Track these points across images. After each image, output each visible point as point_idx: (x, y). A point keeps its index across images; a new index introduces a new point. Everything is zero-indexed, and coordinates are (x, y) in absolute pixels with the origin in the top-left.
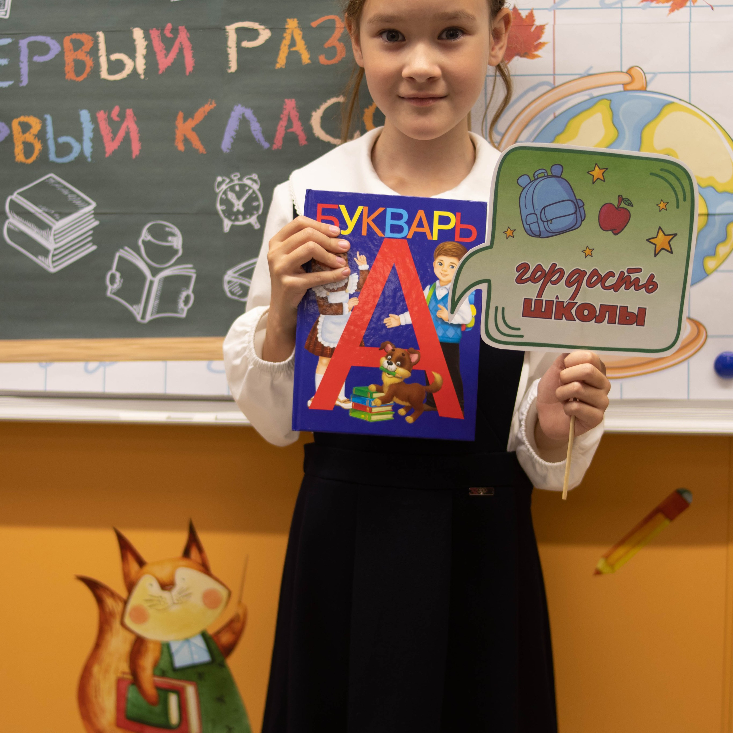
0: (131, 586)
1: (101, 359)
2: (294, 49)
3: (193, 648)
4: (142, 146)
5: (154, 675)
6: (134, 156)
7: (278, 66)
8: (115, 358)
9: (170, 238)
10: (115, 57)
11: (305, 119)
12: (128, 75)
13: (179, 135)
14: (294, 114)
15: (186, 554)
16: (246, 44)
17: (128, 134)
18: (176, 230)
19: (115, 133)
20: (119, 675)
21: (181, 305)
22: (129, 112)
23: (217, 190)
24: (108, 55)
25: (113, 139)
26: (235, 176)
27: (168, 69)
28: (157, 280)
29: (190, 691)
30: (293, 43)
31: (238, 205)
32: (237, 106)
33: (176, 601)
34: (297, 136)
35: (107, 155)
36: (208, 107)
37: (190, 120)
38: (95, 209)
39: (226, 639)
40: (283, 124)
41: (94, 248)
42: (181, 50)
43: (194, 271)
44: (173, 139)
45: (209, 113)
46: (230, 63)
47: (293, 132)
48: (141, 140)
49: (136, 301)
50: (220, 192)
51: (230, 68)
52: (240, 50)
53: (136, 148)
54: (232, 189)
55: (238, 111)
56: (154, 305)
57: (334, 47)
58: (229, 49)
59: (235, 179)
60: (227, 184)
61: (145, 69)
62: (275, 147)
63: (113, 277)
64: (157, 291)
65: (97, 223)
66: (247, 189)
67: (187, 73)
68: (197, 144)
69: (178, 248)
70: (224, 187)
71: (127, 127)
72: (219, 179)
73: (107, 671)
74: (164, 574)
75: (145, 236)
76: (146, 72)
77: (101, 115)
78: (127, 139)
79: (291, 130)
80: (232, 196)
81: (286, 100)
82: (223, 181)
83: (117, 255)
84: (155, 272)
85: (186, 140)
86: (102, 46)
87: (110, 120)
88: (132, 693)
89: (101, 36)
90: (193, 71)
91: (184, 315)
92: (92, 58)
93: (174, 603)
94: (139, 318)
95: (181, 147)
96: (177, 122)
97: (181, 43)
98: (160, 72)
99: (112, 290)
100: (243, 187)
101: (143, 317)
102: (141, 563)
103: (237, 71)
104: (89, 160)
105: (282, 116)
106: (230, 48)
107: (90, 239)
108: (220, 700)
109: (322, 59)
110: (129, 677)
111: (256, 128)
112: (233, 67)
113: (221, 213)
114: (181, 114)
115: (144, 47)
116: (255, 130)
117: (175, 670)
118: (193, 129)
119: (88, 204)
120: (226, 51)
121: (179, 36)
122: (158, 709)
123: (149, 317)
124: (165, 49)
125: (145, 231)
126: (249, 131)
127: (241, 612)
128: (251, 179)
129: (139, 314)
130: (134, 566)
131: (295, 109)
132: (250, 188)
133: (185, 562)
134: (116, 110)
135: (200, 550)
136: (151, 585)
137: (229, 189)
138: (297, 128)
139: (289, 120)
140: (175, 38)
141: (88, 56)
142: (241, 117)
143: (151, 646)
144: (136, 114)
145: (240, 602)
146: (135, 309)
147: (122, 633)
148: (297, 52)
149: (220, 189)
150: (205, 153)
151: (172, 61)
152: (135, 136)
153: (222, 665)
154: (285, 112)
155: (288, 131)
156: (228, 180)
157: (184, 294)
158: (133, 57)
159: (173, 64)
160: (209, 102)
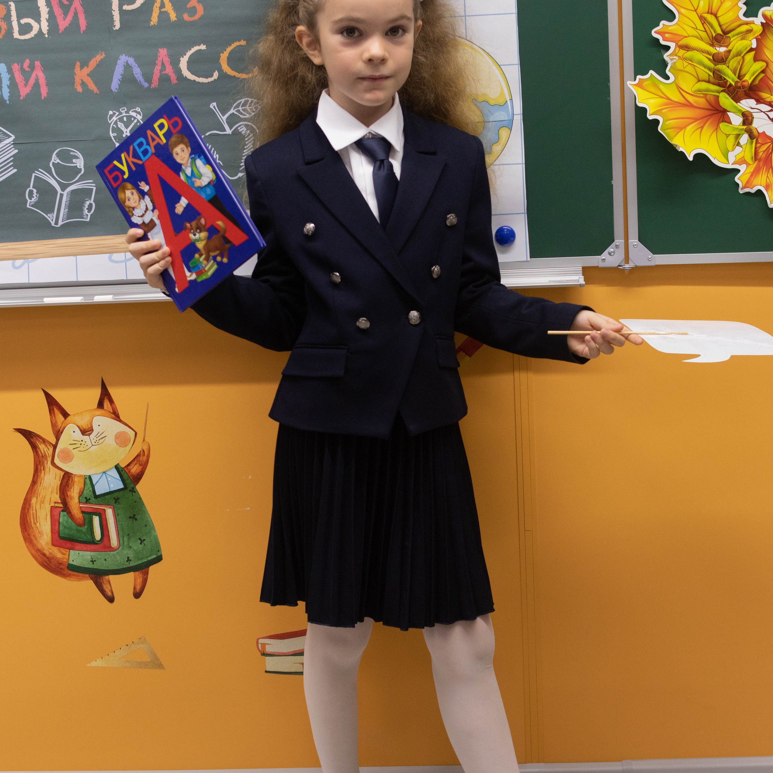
0: (58, 434)
1: (25, 257)
2: (163, 10)
3: (109, 479)
4: (48, 90)
5: (80, 503)
6: (43, 98)
7: (152, 23)
8: (36, 256)
9: (74, 161)
10: (23, 21)
11: (175, 63)
12: (35, 35)
13: (78, 80)
14: (167, 60)
15: (100, 405)
16: (126, 7)
17: (37, 80)
18: (79, 154)
19: (27, 80)
20: (53, 505)
21: (86, 211)
22: (37, 63)
23: (110, 122)
24: (18, 21)
25: (26, 85)
26: (122, 110)
27: (66, 29)
28: (65, 193)
29: (109, 513)
30: (163, 5)
31: (126, 132)
32: (122, 55)
33: (94, 444)
34: (170, 77)
35: (22, 98)
36: (99, 57)
37: (86, 67)
38: (14, 140)
39: (135, 469)
40: (158, 68)
41: (15, 170)
42: (76, 14)
43: (95, 185)
44: (73, 83)
45: (100, 61)
46: (115, 22)
47: (166, 74)
48: (47, 85)
49: (50, 210)
50: (111, 122)
51: (115, 26)
52: (122, 12)
53: (44, 91)
54: (121, 120)
55: (123, 59)
56: (64, 213)
57: (194, 7)
58: (112, 11)
59: (122, 111)
60: (116, 117)
61: (47, 30)
62: (153, 86)
63: (31, 192)
64: (66, 202)
65: (16, 151)
66: (133, 119)
67: (82, 32)
68: (92, 86)
69: (80, 168)
70: (115, 118)
71: (36, 75)
72: (111, 113)
73: (43, 502)
74: (84, 422)
75: (55, 159)
76: (49, 32)
77: (16, 67)
78: (37, 85)
79: (164, 72)
80: (121, 125)
81: (160, 50)
82: (114, 114)
83: (34, 175)
84: (63, 187)
85: (83, 84)
86: (14, 13)
87: (22, 70)
88: (63, 518)
89: (12, 5)
90: (86, 29)
91: (88, 220)
92: (6, 23)
93: (93, 445)
94: (53, 223)
95: (79, 89)
96: (75, 69)
97: (75, 8)
98: (60, 32)
99: (30, 202)
100: (130, 118)
101: (56, 223)
102: (65, 415)
103: (119, 29)
104: (8, 102)
105: (157, 62)
106: (114, 11)
107: (12, 163)
108: (133, 518)
109: (186, 17)
110: (61, 505)
111: (137, 72)
112: (117, 25)
113: (113, 138)
114: (78, 64)
115: (47, 13)
116: (136, 74)
117: (96, 497)
118: (88, 75)
119: (10, 137)
120: (112, 13)
121: (73, 3)
122: (84, 529)
123: (60, 223)
124: (64, 14)
125: (54, 155)
126: (133, 74)
127: (145, 448)
128: (136, 112)
129: (52, 220)
130: (60, 417)
131: (167, 56)
132: (135, 118)
133: (100, 412)
134: (27, 62)
135: (111, 401)
136: (74, 432)
137: (118, 120)
138: (169, 70)
139: (163, 64)
140: (71, 4)
141: (3, 20)
142: (125, 64)
143: (76, 479)
144: (43, 65)
145: (144, 440)
146: (49, 217)
147: (53, 470)
148: (166, 12)
149: (112, 120)
150: (99, 93)
151: (69, 22)
152: (42, 81)
153: (133, 490)
154: (160, 59)
155: (162, 73)
156: (117, 113)
157: (88, 203)
158: (38, 21)
159: (69, 25)
160: (100, 53)
